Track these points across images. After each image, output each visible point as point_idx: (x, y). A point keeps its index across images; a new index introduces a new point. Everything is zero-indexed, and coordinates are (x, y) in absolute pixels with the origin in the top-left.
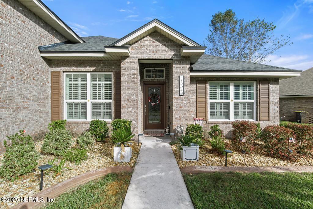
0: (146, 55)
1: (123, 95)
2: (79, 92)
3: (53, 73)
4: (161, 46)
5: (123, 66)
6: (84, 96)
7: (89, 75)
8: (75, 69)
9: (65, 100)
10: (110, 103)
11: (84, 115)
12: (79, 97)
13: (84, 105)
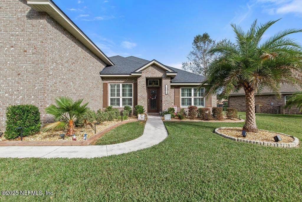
0: (149, 76)
1: (139, 94)
2: (116, 93)
3: (104, 84)
4: (156, 71)
5: (138, 81)
6: (118, 95)
7: (121, 85)
8: (114, 81)
9: (109, 97)
10: (131, 99)
11: (119, 104)
12: (116, 95)
13: (119, 100)
